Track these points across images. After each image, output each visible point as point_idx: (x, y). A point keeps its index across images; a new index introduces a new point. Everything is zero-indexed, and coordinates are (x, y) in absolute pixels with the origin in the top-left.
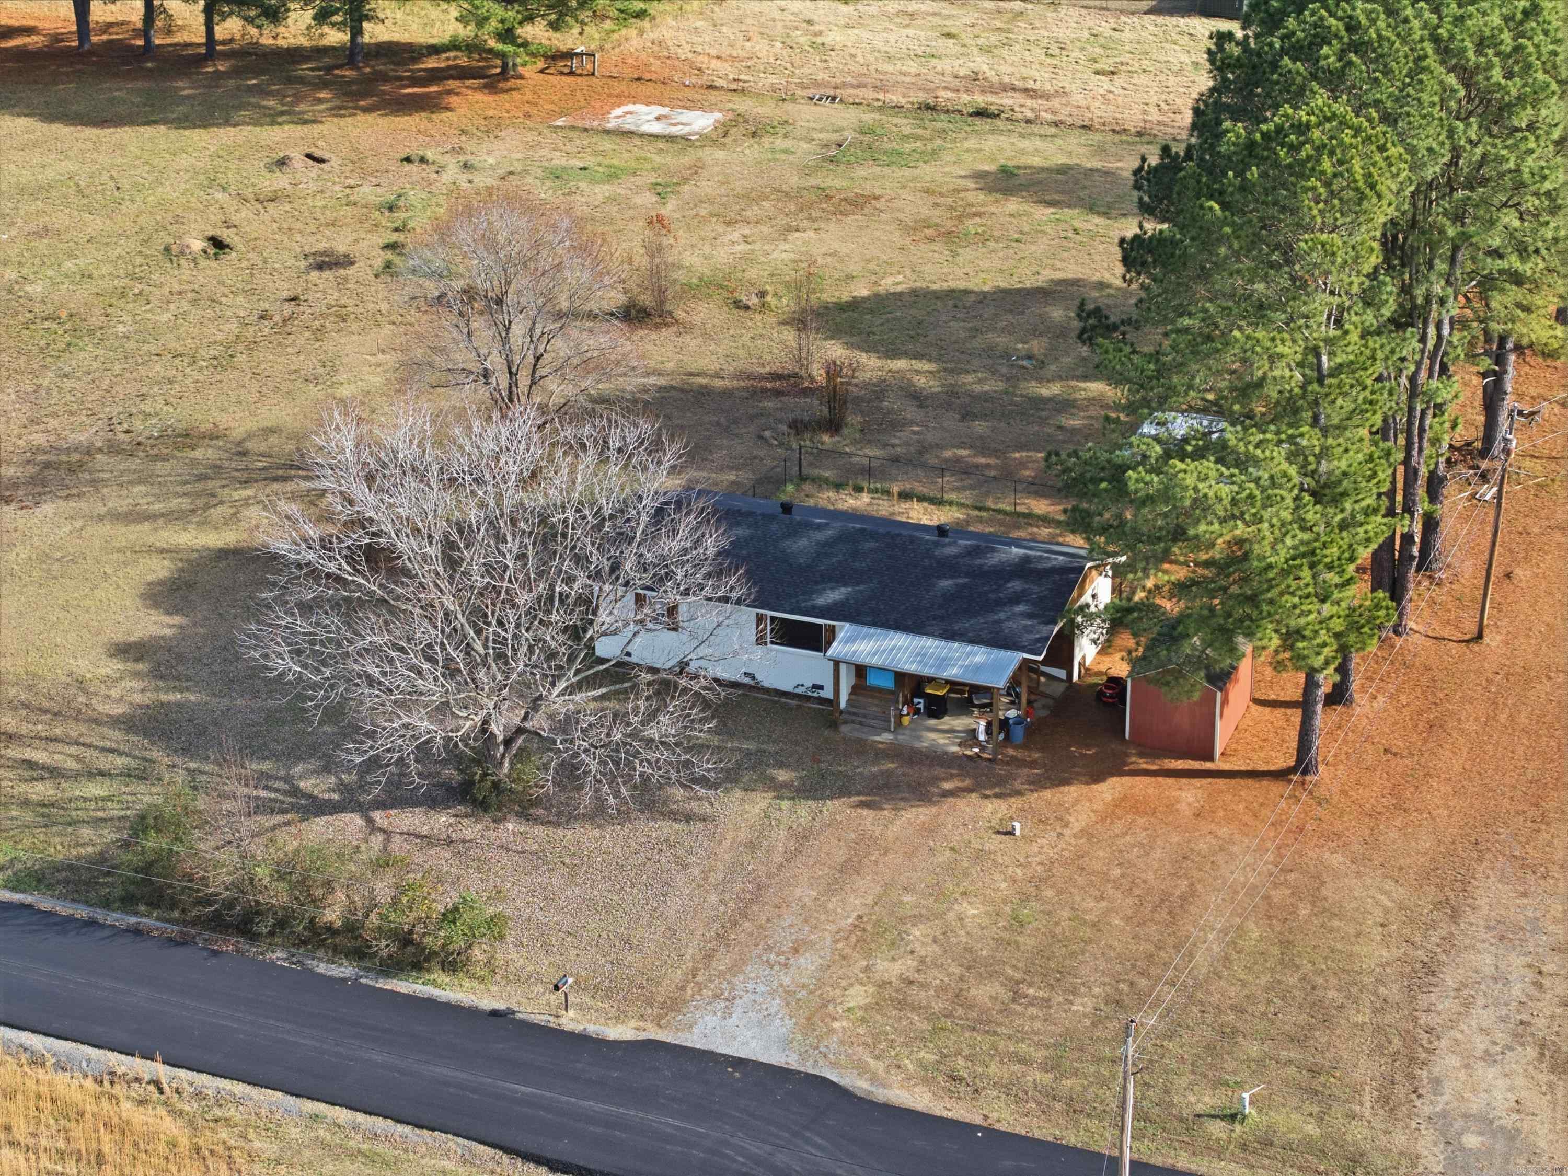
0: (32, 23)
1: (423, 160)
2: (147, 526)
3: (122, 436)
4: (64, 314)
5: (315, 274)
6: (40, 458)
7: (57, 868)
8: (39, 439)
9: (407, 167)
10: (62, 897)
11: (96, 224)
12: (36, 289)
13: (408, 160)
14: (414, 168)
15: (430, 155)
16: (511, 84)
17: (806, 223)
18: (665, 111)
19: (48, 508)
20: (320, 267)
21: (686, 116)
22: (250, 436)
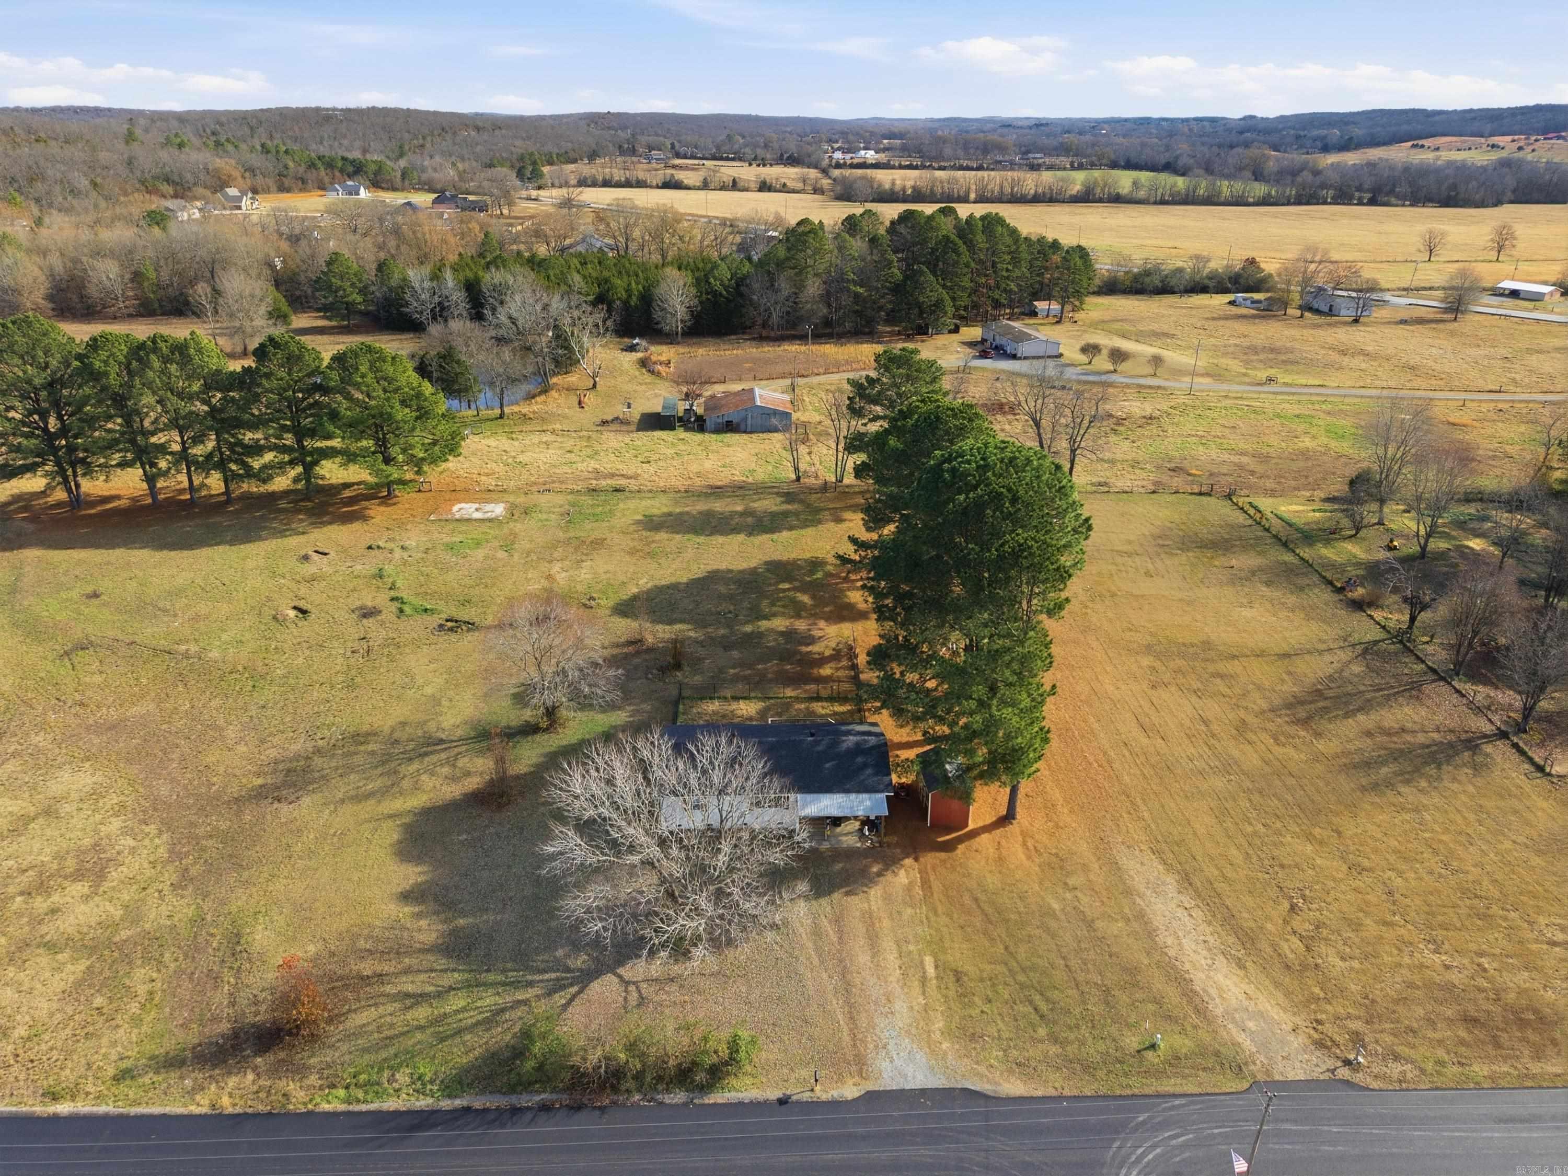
0: (117, 492)
1: (379, 547)
2: (372, 802)
3: (320, 742)
4: (240, 668)
5: (365, 621)
6: (281, 767)
7: (466, 1070)
8: (273, 753)
9: (371, 552)
10: (482, 1092)
11: (225, 609)
12: (215, 654)
13: (370, 548)
14: (375, 552)
15: (381, 544)
16: (394, 500)
17: (584, 558)
18: (477, 506)
19: (306, 801)
20: (365, 616)
21: (489, 507)
22: (393, 730)
